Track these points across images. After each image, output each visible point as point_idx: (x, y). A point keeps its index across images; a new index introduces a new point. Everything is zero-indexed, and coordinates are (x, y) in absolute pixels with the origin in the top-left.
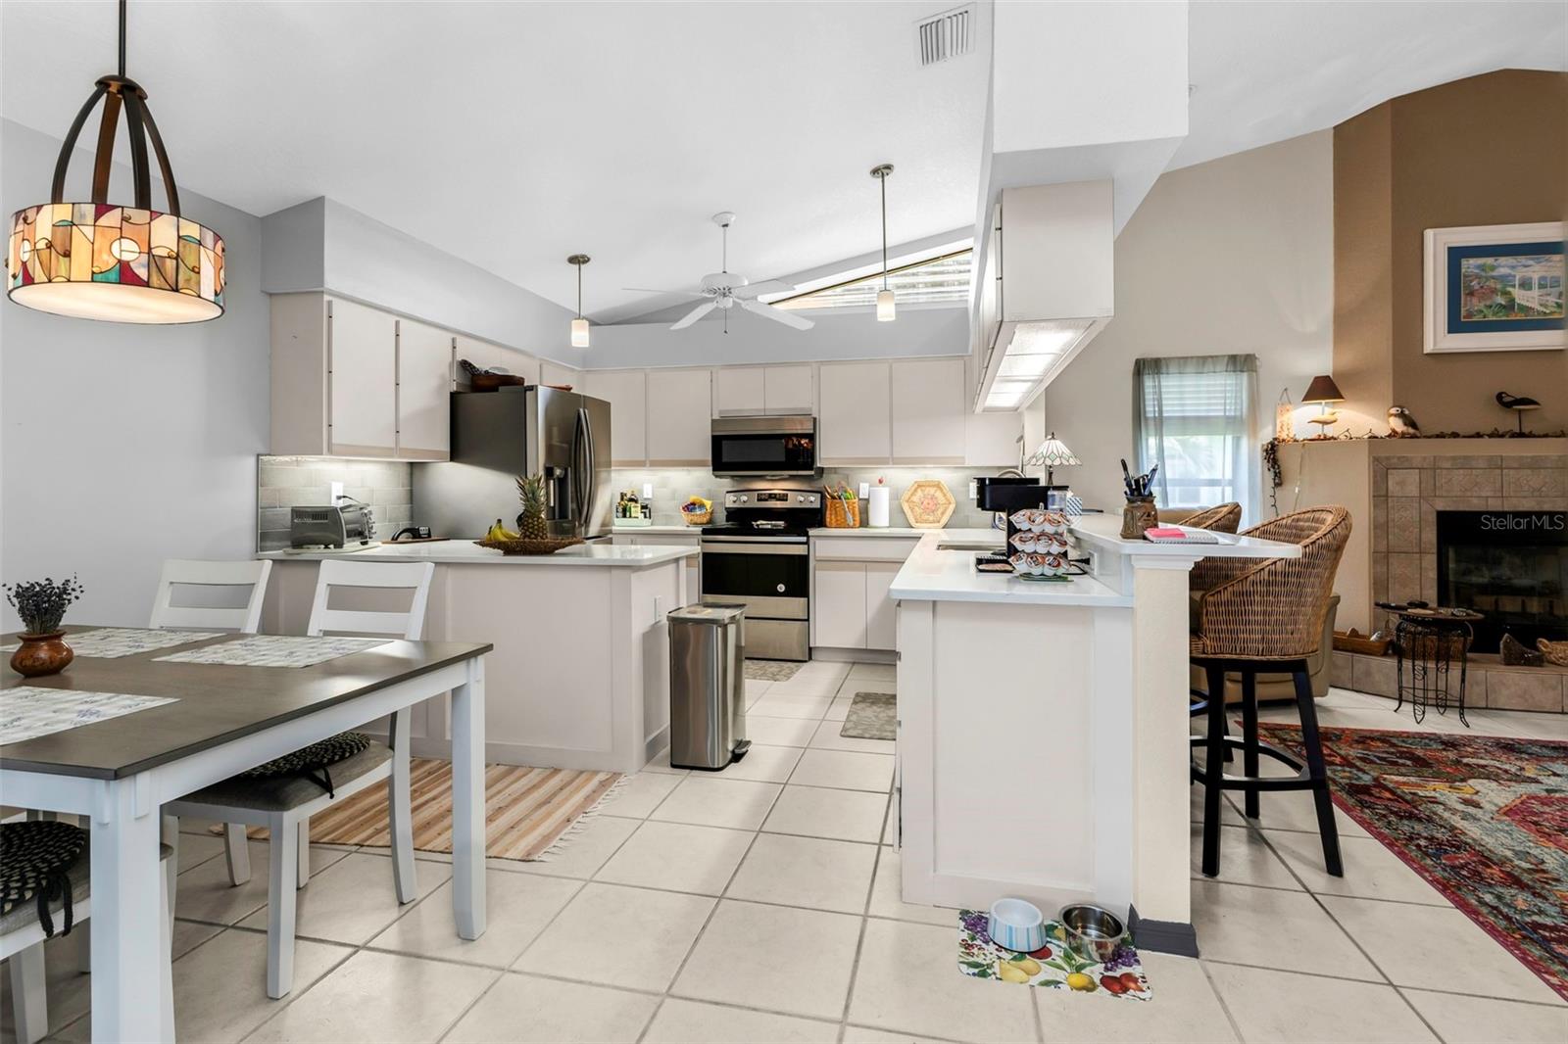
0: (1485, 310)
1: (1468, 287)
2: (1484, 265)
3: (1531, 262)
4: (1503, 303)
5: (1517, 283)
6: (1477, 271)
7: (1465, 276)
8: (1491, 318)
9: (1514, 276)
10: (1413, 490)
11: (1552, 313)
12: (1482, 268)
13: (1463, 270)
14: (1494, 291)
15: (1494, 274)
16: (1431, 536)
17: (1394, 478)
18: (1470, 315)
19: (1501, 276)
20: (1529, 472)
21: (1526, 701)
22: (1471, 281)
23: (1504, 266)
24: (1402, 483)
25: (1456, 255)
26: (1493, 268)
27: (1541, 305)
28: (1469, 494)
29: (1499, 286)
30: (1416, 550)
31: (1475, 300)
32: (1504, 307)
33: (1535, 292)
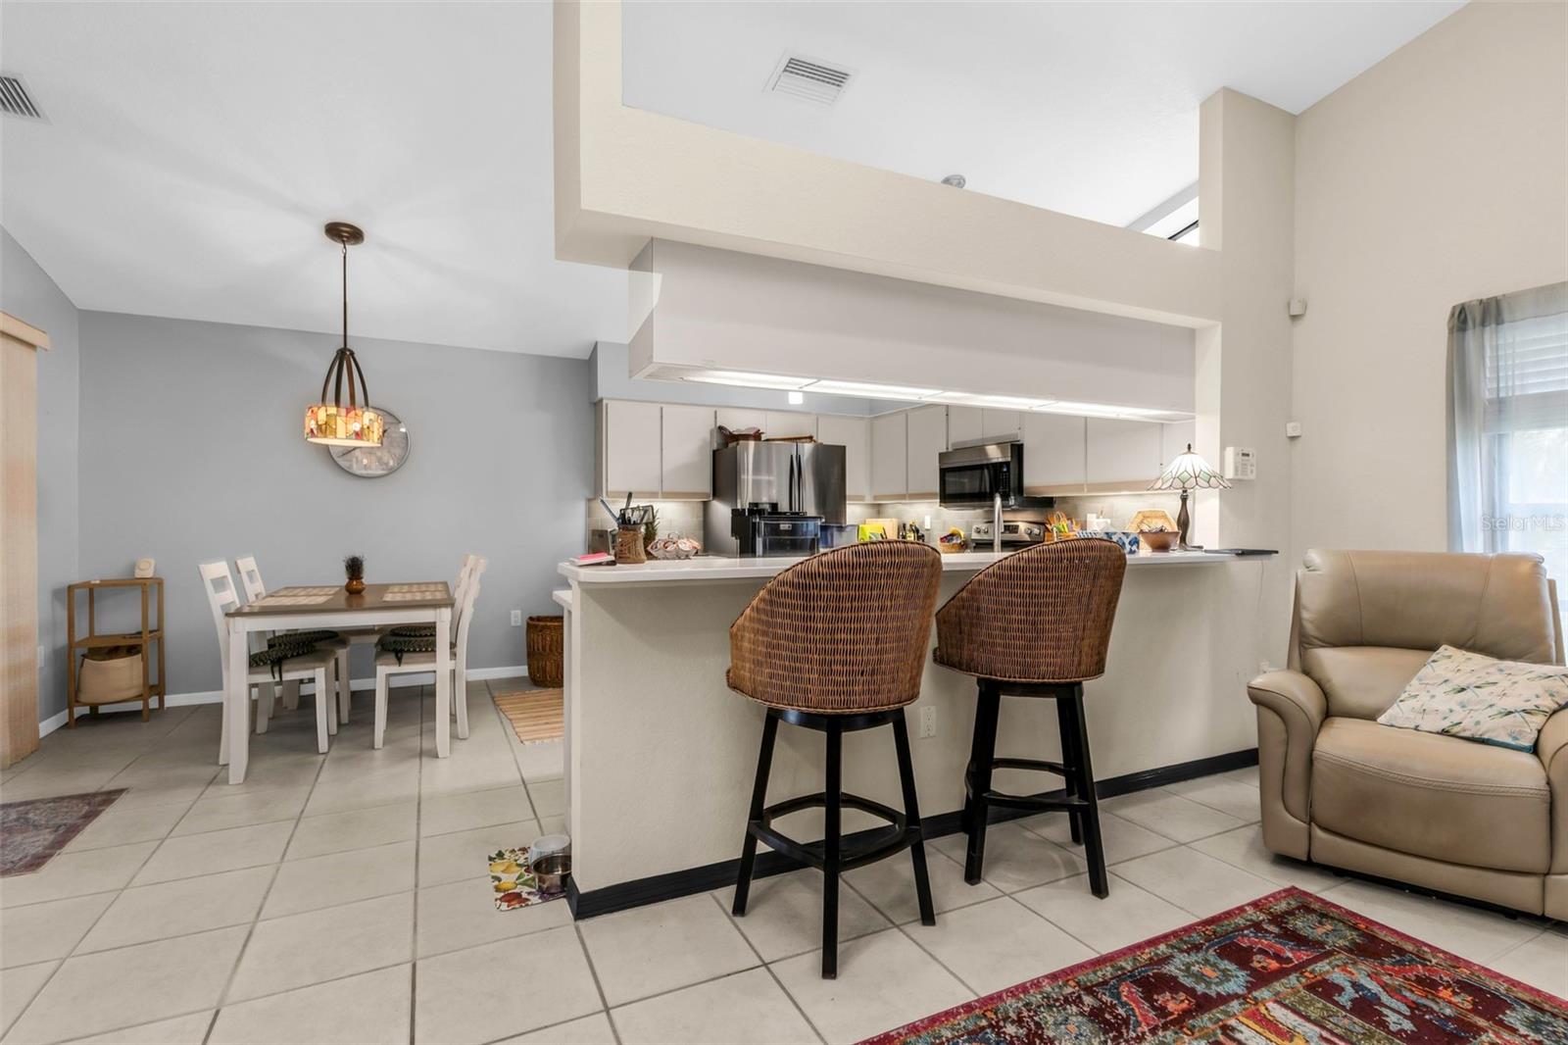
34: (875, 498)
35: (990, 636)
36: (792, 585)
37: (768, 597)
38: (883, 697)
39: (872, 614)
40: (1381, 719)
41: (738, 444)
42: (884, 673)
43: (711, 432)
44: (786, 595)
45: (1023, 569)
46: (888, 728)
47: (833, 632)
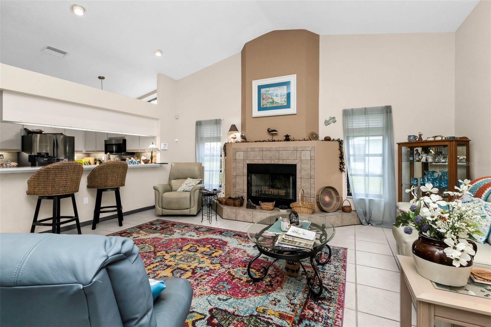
0: (267, 104)
1: (263, 97)
2: (266, 90)
3: (278, 89)
4: (271, 101)
5: (275, 95)
6: (265, 92)
7: (262, 94)
8: (268, 106)
9: (274, 93)
10: (242, 158)
11: (283, 104)
12: (266, 91)
13: (261, 92)
14: (269, 98)
15: (269, 93)
16: (246, 171)
17: (238, 153)
18: (263, 106)
19: (271, 93)
20: (269, 152)
21: (244, 218)
22: (263, 95)
23: (271, 90)
24: (239, 156)
25: (260, 87)
26: (269, 91)
27: (281, 101)
28: (254, 159)
29: (270, 97)
30: (242, 175)
31: (264, 101)
32: (271, 103)
33: (279, 98)
34: (86, 151)
35: (97, 180)
36: (44, 170)
37: (37, 173)
38: (68, 191)
39: (64, 175)
40: (177, 191)
41: (32, 135)
42: (68, 186)
43: (21, 130)
44: (42, 172)
45: (104, 167)
46: (70, 198)
47: (55, 179)
